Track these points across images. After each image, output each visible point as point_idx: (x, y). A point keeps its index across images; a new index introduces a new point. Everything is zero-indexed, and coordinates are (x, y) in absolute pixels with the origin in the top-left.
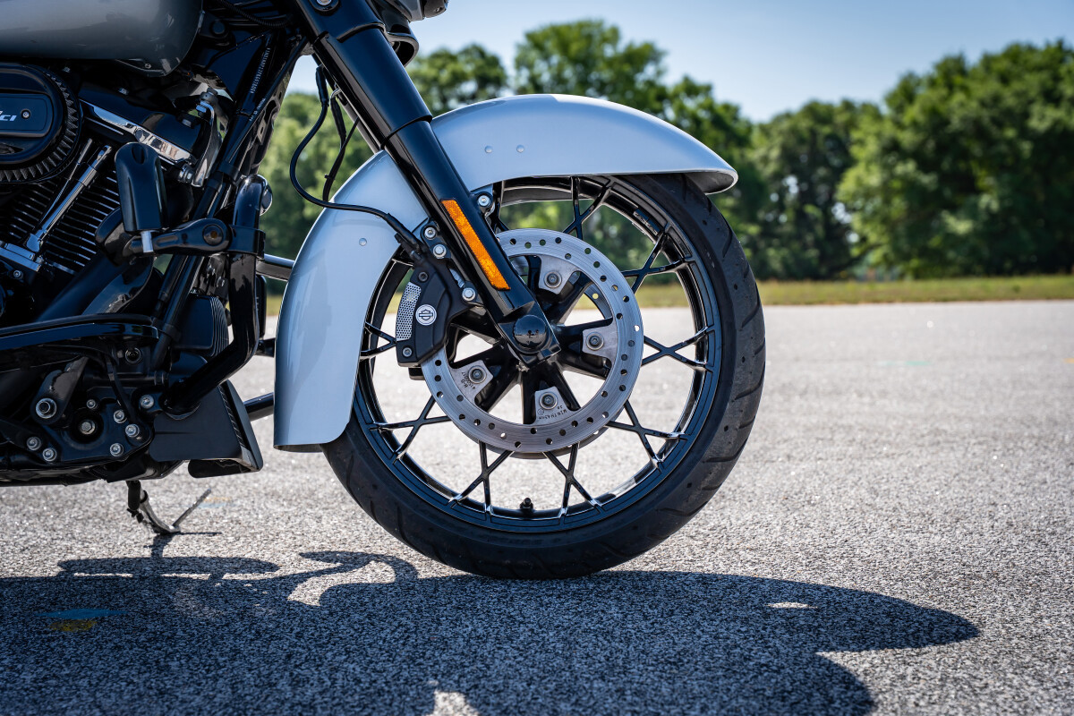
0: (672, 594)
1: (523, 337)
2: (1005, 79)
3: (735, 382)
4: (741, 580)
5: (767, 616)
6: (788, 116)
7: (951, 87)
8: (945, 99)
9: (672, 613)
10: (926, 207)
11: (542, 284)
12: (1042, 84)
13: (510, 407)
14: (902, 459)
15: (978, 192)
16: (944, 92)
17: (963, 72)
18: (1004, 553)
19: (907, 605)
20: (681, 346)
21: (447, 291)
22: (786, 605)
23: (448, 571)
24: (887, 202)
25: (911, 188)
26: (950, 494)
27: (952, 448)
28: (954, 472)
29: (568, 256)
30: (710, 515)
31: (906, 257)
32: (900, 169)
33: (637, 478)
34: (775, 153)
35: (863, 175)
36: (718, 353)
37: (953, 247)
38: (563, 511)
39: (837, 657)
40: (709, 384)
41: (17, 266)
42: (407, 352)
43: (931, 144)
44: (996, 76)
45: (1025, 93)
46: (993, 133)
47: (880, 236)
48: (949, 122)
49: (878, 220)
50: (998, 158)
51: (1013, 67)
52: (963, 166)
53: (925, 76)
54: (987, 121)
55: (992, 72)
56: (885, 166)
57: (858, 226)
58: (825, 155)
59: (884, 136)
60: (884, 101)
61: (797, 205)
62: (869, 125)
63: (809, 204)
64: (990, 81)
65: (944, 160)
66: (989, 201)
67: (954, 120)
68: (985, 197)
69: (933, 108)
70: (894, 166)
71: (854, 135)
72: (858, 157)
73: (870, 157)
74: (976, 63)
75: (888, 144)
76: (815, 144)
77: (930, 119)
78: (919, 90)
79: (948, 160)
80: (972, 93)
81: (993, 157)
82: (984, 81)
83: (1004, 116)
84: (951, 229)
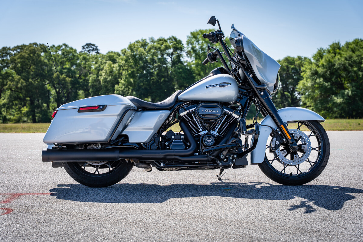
1: (294, 147)
2: (353, 51)
3: (326, 154)
8: (333, 58)
10: (326, 93)
11: (295, 138)
13: (288, 158)
15: (345, 89)
16: (333, 55)
17: (339, 48)
20: (316, 148)
21: (281, 139)
22: (336, 189)
24: (313, 92)
25: (321, 87)
29: (299, 134)
30: (318, 177)
31: (320, 110)
32: (318, 81)
33: (310, 169)
35: (305, 82)
36: (323, 149)
37: (336, 107)
38: (297, 175)
40: (321, 154)
41: (215, 135)
42: (274, 149)
43: (328, 72)
44: (351, 50)
45: (360, 56)
46: (349, 69)
47: (311, 103)
48: (334, 65)
49: (310, 98)
50: (351, 77)
51: (356, 47)
52: (339, 80)
53: (326, 49)
54: (347, 65)
55: (349, 48)
56: (313, 80)
57: (303, 99)
58: (292, 75)
59: (312, 69)
60: (313, 57)
61: (282, 92)
62: (307, 66)
63: (286, 92)
64: (348, 51)
65: (333, 78)
66: (348, 92)
67: (336, 64)
68: (347, 91)
69: (329, 60)
70: (316, 80)
71: (302, 69)
72: (304, 76)
73: (308, 77)
74: (344, 45)
75: (314, 72)
76: (288, 71)
77: (328, 64)
78: (324, 54)
79: (334, 78)
80: (342, 55)
81: (349, 77)
82: (346, 51)
83: (353, 63)
84: (335, 101)
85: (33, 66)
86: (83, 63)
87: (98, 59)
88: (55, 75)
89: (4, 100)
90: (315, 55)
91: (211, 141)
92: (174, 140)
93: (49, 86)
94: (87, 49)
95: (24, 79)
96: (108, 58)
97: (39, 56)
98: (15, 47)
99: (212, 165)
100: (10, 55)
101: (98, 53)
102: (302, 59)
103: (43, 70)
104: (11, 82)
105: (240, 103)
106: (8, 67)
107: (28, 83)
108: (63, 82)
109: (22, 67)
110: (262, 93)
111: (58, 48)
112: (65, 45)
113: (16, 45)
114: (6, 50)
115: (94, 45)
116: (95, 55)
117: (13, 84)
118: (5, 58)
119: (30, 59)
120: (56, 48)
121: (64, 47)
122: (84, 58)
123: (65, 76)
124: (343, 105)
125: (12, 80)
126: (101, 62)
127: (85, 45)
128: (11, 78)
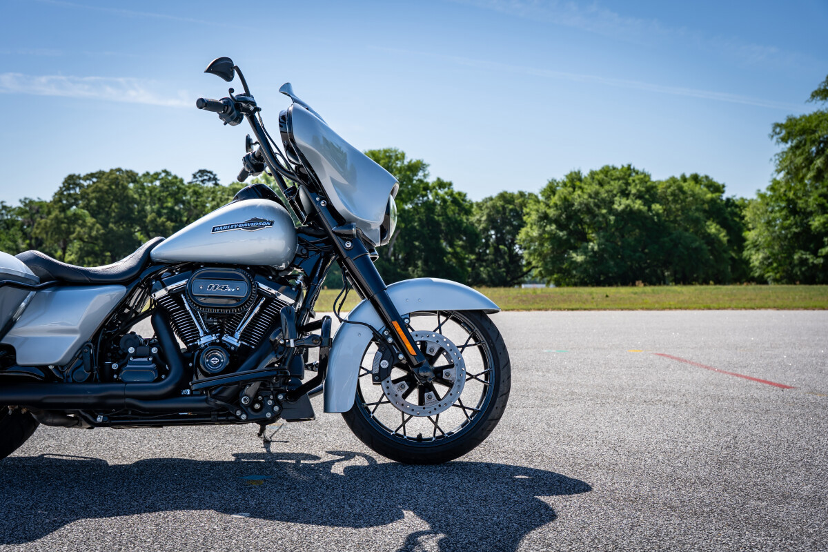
0: (477, 472)
1: (422, 374)
2: (601, 184)
3: (500, 390)
4: (502, 466)
5: (514, 481)
6: (491, 199)
7: (574, 188)
8: (570, 194)
9: (479, 480)
10: (561, 247)
11: (428, 352)
12: (620, 186)
13: (413, 398)
14: (559, 407)
15: (589, 241)
16: (571, 189)
17: (580, 180)
18: (601, 455)
19: (565, 477)
20: (479, 375)
21: (393, 355)
22: (520, 477)
23: (388, 461)
24: (541, 245)
25: (553, 238)
26: (579, 426)
27: (579, 402)
28: (581, 415)
29: (437, 342)
31: (551, 273)
32: (548, 228)
33: (463, 426)
34: (484, 218)
35: (530, 231)
36: (494, 379)
37: (575, 268)
38: (434, 439)
39: (542, 498)
40: (491, 390)
41: (232, 345)
42: (377, 378)
43: (564, 216)
44: (597, 182)
45: (611, 191)
46: (595, 211)
47: (538, 262)
48: (573, 205)
49: (537, 254)
50: (598, 224)
51: (605, 178)
52: (580, 227)
53: (561, 181)
54: (592, 205)
55: (595, 180)
56: (540, 227)
57: (526, 256)
58: (510, 219)
59: (540, 211)
60: (541, 193)
61: (495, 245)
62: (533, 205)
63: (501, 244)
64: (594, 185)
65: (570, 224)
66: (593, 246)
67: (576, 204)
68: (591, 244)
69: (565, 198)
70: (545, 226)
71: (525, 210)
72: (527, 222)
73: (533, 222)
74: (586, 175)
75: (542, 215)
76: (505, 214)
77: (563, 203)
78: (558, 188)
79: (572, 224)
80: (585, 190)
81: (595, 223)
82: (590, 184)
83: (601, 202)
84: (574, 259)
85: (116, 204)
86: (192, 199)
87: (216, 195)
88: (150, 217)
89: (70, 255)
90: (545, 189)
91: (219, 363)
92: (131, 359)
93: (141, 234)
94: (200, 179)
95: (101, 224)
96: (231, 193)
97: (125, 188)
98: (88, 175)
99: (225, 418)
100: (81, 186)
101: (216, 184)
102: (525, 195)
103: (132, 211)
104: (82, 228)
105: (300, 268)
106: (77, 205)
107: (108, 230)
108: (162, 228)
109: (98, 206)
110: (349, 245)
111: (155, 176)
112: (165, 171)
113: (89, 172)
114: (73, 179)
115: (211, 173)
116: (211, 188)
117: (84, 232)
118: (72, 192)
119: (110, 193)
120: (152, 176)
121: (163, 175)
122: (195, 193)
123: (165, 220)
124: (585, 266)
125: (83, 226)
126: (221, 198)
127: (198, 173)
128: (80, 222)
